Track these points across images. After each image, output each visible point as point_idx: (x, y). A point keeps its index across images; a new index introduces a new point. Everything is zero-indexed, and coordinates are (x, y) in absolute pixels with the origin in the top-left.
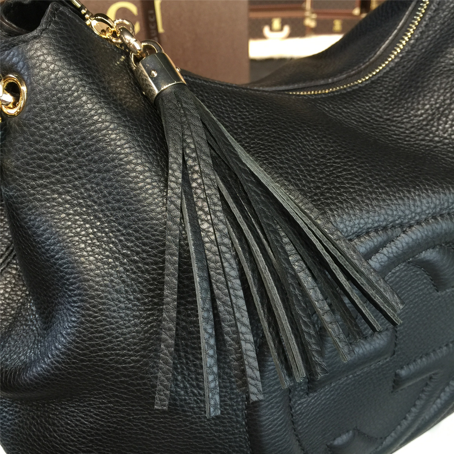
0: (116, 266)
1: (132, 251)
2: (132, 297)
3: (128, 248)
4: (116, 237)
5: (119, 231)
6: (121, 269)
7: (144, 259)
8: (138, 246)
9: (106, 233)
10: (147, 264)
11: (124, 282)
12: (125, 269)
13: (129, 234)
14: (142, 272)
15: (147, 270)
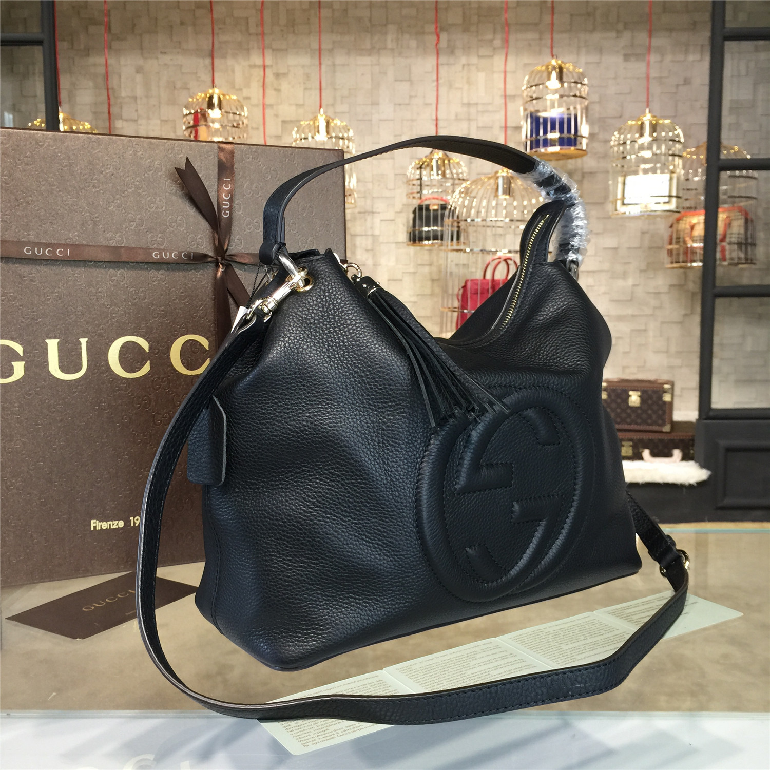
0: (350, 378)
1: (361, 370)
2: (356, 397)
3: (359, 368)
4: (352, 361)
5: (354, 357)
6: (353, 380)
7: (367, 375)
8: (365, 368)
9: (347, 359)
10: (368, 378)
11: (353, 387)
12: (355, 380)
13: (360, 360)
14: (365, 383)
15: (368, 382)
